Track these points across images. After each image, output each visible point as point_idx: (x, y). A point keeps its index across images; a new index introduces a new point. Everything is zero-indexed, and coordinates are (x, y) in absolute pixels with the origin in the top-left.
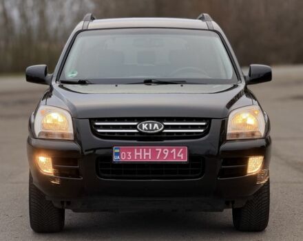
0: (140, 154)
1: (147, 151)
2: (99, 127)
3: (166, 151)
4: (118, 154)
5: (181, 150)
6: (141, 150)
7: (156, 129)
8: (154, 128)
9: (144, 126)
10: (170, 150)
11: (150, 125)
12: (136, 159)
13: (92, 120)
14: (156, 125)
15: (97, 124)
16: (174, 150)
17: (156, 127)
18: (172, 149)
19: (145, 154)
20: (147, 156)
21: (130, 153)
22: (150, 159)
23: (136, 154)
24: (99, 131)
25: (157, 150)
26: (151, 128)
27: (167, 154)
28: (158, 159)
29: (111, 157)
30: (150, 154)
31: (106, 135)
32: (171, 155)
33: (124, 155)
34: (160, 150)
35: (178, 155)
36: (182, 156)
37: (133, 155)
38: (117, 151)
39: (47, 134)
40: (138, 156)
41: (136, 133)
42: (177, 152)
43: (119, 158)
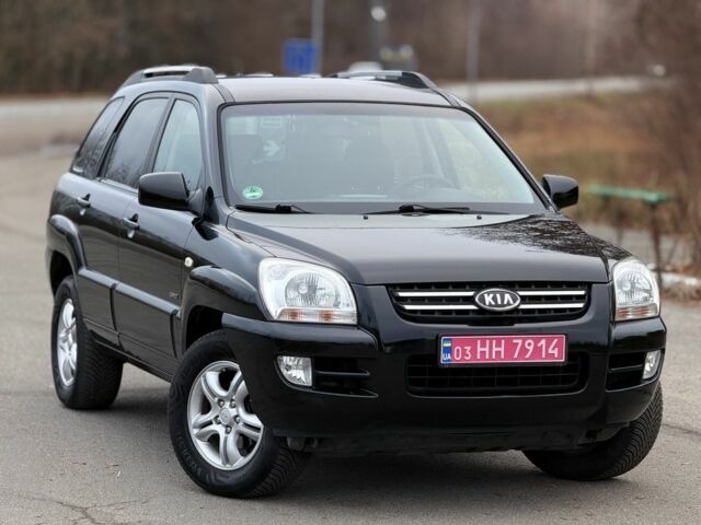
0: (487, 349)
1: (499, 345)
2: (405, 300)
3: (529, 344)
5: (556, 341)
6: (488, 342)
7: (509, 304)
8: (505, 302)
9: (488, 299)
10: (537, 341)
11: (498, 296)
12: (479, 360)
13: (392, 288)
14: (507, 297)
15: (402, 294)
16: (543, 342)
17: (508, 300)
18: (541, 339)
19: (495, 349)
20: (498, 353)
21: (469, 348)
22: (503, 359)
23: (479, 349)
24: (408, 307)
25: (515, 341)
26: (499, 302)
27: (531, 348)
28: (516, 358)
29: (436, 356)
30: (502, 349)
31: (419, 315)
32: (537, 350)
33: (458, 351)
34: (520, 342)
35: (550, 351)
36: (556, 352)
37: (474, 351)
38: (448, 345)
39: (294, 314)
40: (483, 353)
41: (473, 311)
42: (548, 346)
43: (449, 357)
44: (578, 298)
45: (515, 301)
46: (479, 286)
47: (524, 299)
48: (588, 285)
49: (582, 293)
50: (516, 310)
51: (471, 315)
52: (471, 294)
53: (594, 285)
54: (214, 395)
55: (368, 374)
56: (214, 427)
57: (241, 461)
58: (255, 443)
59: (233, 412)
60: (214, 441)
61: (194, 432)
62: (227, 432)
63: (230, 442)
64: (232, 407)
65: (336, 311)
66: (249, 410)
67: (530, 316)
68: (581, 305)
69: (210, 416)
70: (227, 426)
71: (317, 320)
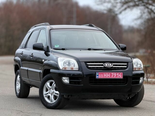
0: (106, 75)
1: (108, 74)
2: (89, 65)
4: (98, 75)
5: (121, 74)
7: (111, 66)
8: (110, 66)
9: (106, 65)
10: (117, 74)
11: (108, 64)
12: (104, 77)
13: (86, 62)
14: (110, 64)
15: (88, 64)
16: (118, 74)
17: (110, 65)
18: (117, 73)
19: (108, 75)
20: (108, 76)
21: (102, 75)
22: (109, 77)
23: (104, 75)
24: (89, 66)
25: (112, 74)
27: (115, 75)
28: (112, 77)
29: (95, 77)
30: (109, 75)
31: (92, 68)
32: (117, 76)
33: (100, 76)
34: (113, 74)
35: (119, 76)
36: (121, 76)
37: (103, 75)
38: (98, 74)
39: (65, 68)
40: (105, 76)
41: (103, 67)
42: (119, 75)
43: (98, 77)
44: (125, 65)
45: (112, 65)
46: (104, 62)
47: (114, 65)
48: (127, 63)
49: (126, 64)
50: (112, 67)
51: (103, 68)
52: (103, 64)
53: (129, 63)
54: (49, 88)
55: (81, 80)
56: (49, 94)
57: (54, 101)
58: (57, 97)
59: (53, 91)
60: (49, 97)
61: (44, 96)
62: (51, 95)
63: (52, 97)
64: (52, 90)
65: (74, 67)
66: (56, 90)
67: (115, 69)
68: (126, 67)
69: (48, 92)
70: (51, 94)
71: (70, 69)
